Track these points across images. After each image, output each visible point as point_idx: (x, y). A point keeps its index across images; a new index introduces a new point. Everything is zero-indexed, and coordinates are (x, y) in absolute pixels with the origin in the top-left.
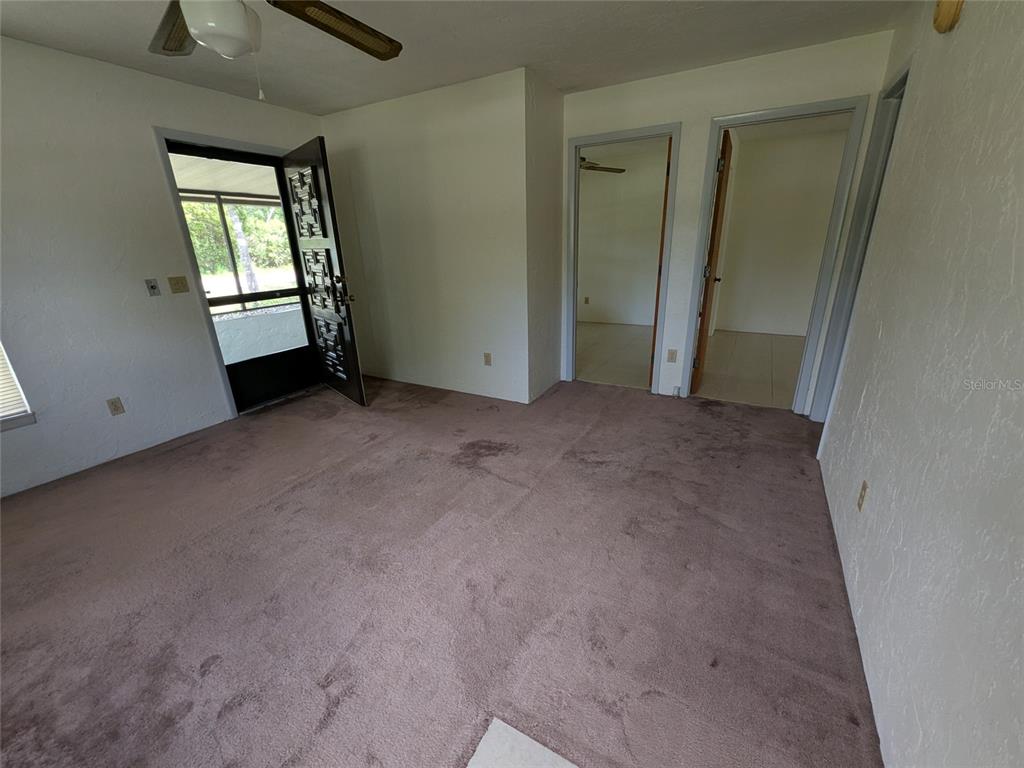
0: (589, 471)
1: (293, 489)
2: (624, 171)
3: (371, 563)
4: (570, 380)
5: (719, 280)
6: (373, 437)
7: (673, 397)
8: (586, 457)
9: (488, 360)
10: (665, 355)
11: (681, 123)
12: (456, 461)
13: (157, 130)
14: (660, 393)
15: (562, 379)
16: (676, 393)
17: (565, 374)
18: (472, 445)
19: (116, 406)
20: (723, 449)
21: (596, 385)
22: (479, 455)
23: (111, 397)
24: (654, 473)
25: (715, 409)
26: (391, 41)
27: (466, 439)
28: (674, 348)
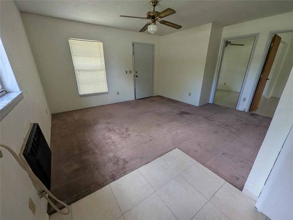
0: (209, 121)
1: (145, 112)
2: (244, 45)
3: (158, 125)
4: (212, 103)
5: (269, 79)
6: (161, 107)
7: (243, 111)
8: (209, 119)
9: (190, 94)
10: (242, 99)
11: (259, 33)
12: (178, 114)
13: (132, 42)
14: (239, 109)
15: (210, 102)
16: (243, 110)
17: (211, 101)
18: (182, 112)
19: (118, 93)
20: (251, 124)
21: (219, 105)
22: (183, 114)
23: (118, 92)
24: (227, 125)
25: (255, 116)
26: (180, 26)
27: (181, 111)
28: (245, 97)
